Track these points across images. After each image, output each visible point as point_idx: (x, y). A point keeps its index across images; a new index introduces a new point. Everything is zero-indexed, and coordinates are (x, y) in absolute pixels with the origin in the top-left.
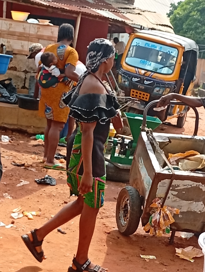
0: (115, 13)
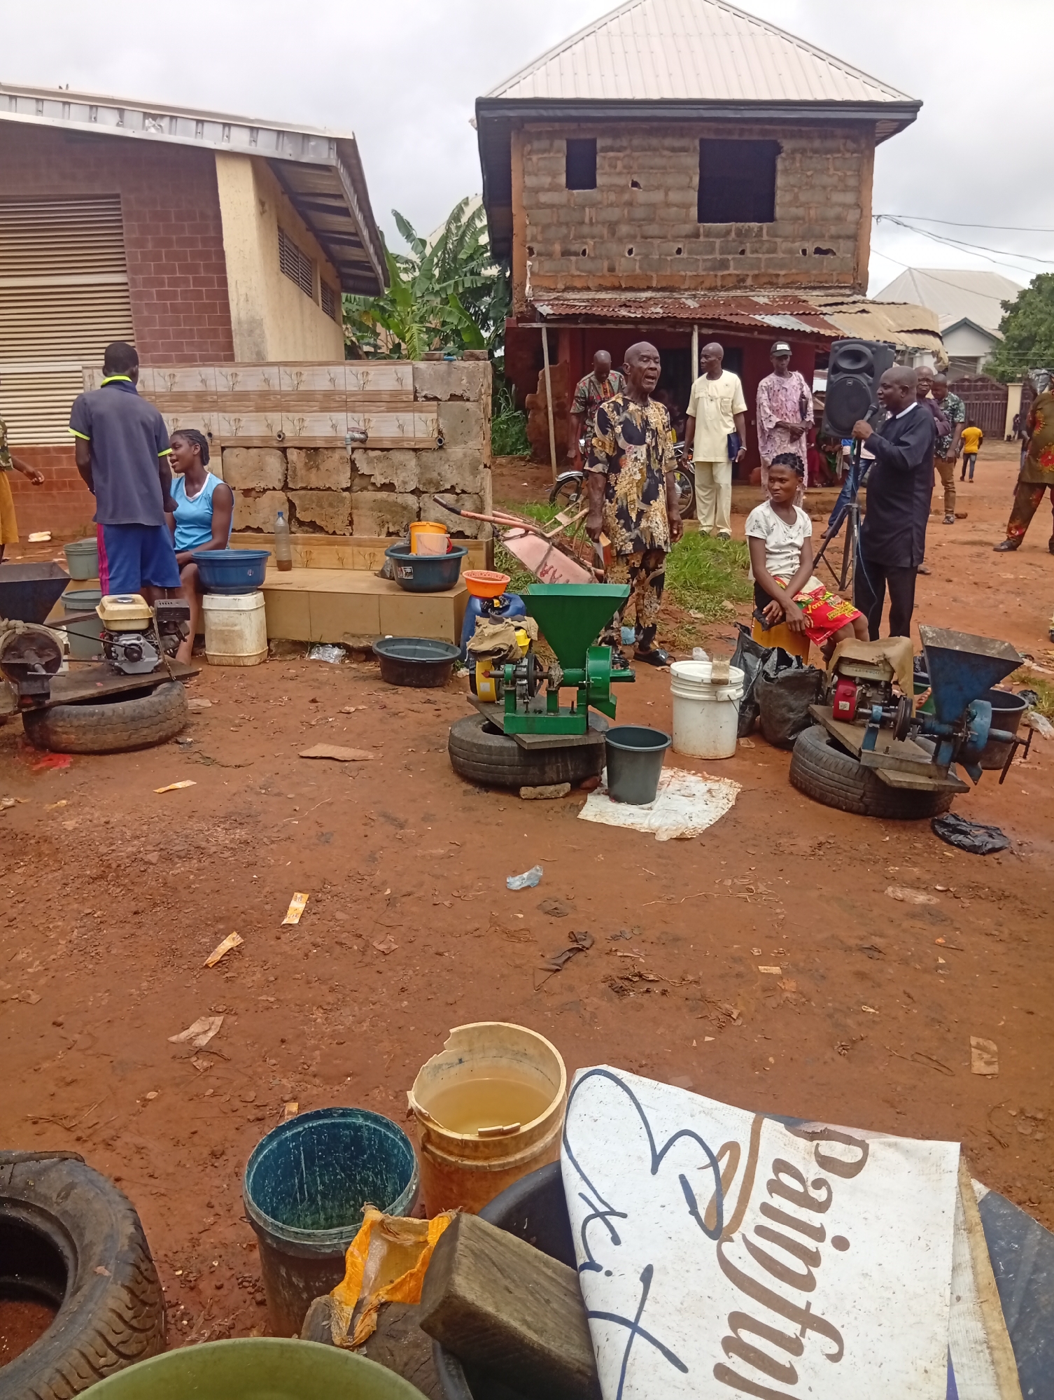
0: (803, 317)
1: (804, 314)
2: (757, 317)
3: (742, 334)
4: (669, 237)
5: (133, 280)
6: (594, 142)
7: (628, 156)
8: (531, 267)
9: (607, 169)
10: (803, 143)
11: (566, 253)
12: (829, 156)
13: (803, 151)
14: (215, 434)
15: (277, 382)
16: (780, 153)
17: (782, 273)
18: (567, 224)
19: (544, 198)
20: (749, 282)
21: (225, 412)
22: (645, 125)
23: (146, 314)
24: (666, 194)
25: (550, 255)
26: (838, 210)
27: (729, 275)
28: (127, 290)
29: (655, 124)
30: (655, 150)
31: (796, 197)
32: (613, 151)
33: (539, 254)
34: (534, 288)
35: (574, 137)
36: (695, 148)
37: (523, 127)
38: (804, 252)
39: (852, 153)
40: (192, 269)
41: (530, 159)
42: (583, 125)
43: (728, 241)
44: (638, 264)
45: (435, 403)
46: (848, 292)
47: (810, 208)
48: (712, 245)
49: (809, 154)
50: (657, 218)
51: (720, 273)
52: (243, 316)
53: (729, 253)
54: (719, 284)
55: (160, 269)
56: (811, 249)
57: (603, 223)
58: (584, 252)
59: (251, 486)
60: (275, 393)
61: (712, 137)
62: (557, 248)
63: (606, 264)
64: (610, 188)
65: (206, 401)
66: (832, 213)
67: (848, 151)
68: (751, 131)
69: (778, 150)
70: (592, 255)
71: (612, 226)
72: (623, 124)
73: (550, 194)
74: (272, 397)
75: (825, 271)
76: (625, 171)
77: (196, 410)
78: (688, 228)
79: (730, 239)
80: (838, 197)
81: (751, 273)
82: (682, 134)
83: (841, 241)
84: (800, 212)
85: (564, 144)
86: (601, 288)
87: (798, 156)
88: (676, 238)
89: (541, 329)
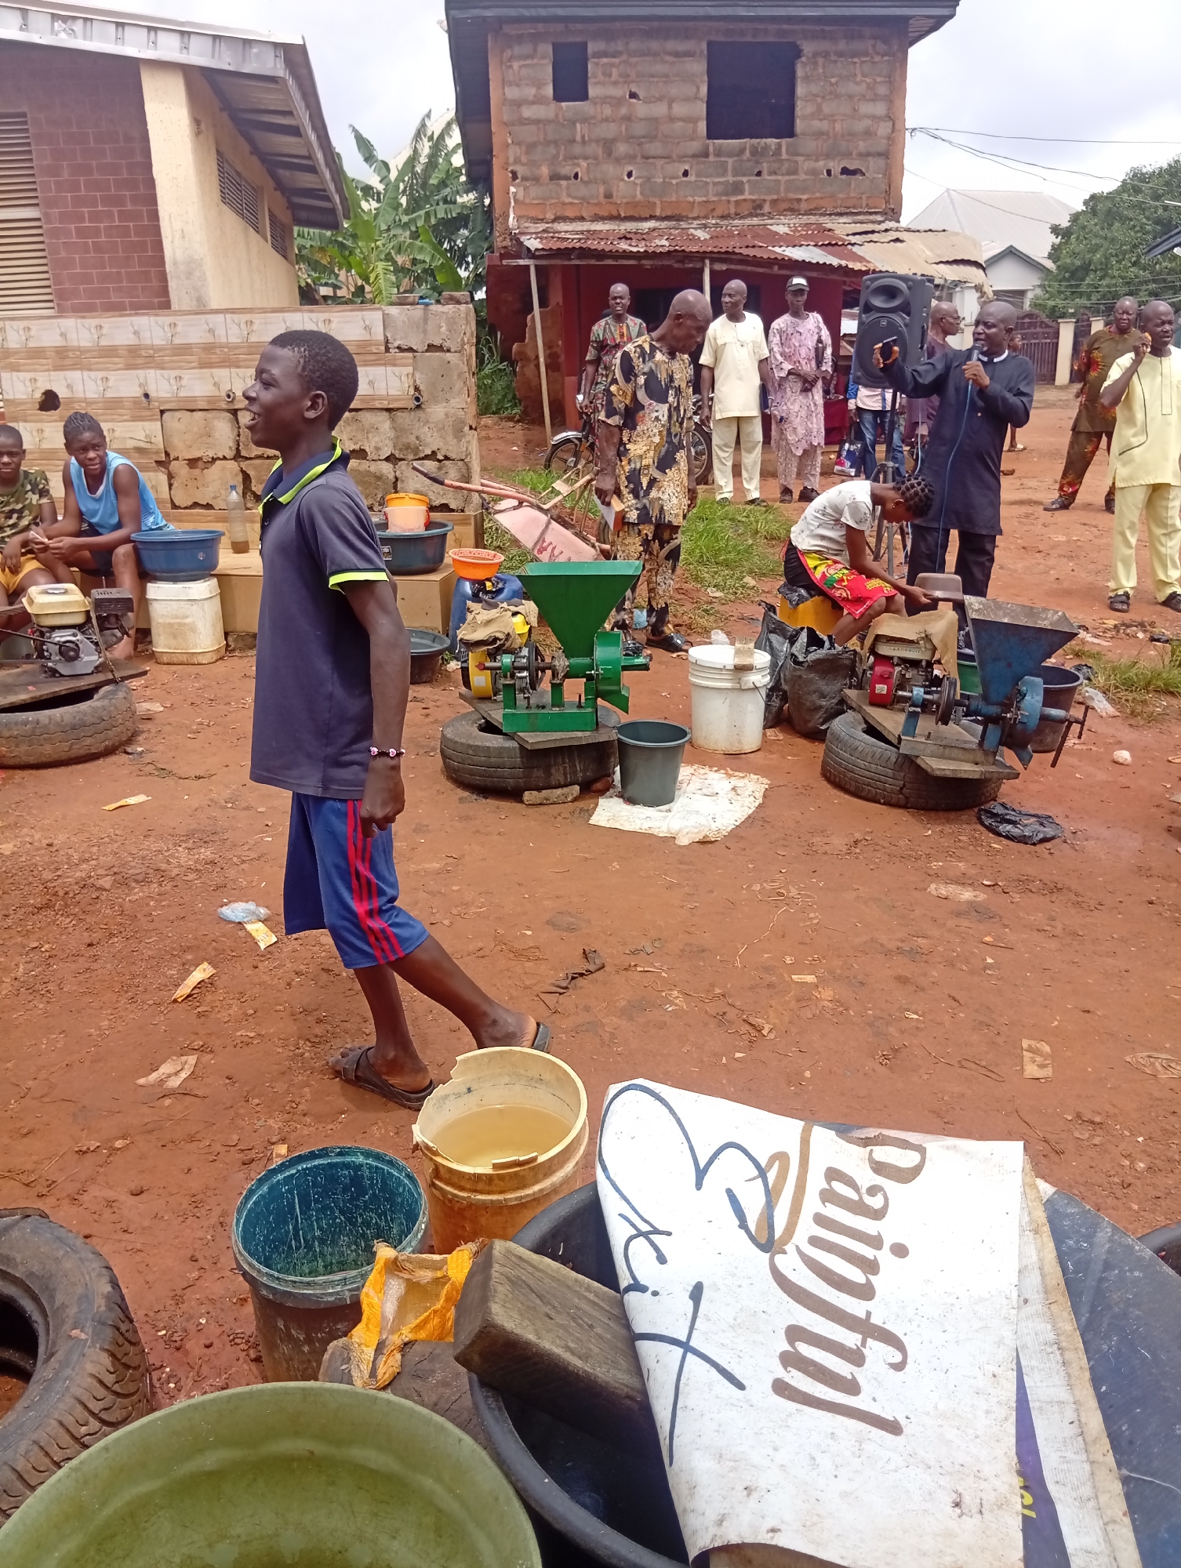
0: (830, 247)
1: (830, 244)
2: (777, 249)
3: (761, 270)
4: (674, 157)
5: (46, 214)
6: (584, 45)
7: (624, 61)
8: (515, 194)
9: (601, 77)
10: (826, 45)
11: (555, 177)
12: (856, 60)
13: (826, 55)
14: (152, 394)
15: (223, 332)
16: (800, 57)
17: (805, 197)
18: (555, 142)
19: (527, 112)
20: (767, 208)
21: (163, 369)
22: (644, 26)
23: (63, 254)
24: (670, 107)
25: (536, 179)
26: (867, 122)
27: (745, 200)
28: (40, 227)
29: (655, 24)
30: (656, 54)
31: (819, 109)
32: (606, 56)
33: (525, 179)
34: (519, 218)
35: (562, 40)
36: (702, 52)
37: (501, 28)
38: (829, 172)
39: (883, 56)
40: (118, 201)
41: (511, 67)
42: (571, 26)
43: (742, 161)
44: (639, 189)
45: (410, 355)
46: (879, 218)
47: (834, 121)
48: (724, 165)
49: (833, 58)
50: (660, 135)
51: (733, 199)
52: (179, 256)
53: (744, 175)
54: (733, 211)
55: (79, 201)
56: (836, 168)
57: (597, 141)
58: (576, 176)
59: (197, 454)
60: (221, 346)
61: (722, 39)
62: (545, 171)
63: (602, 189)
64: (605, 100)
65: (140, 356)
66: (860, 126)
67: (878, 54)
68: (766, 31)
69: (798, 53)
70: (586, 179)
71: (608, 145)
72: (618, 25)
73: (535, 107)
74: (218, 351)
75: (852, 195)
76: (621, 80)
77: (129, 367)
78: (695, 146)
79: (745, 158)
80: (866, 108)
81: (768, 198)
82: (686, 35)
83: (870, 158)
84: (824, 125)
85: (550, 49)
86: (597, 218)
87: (821, 61)
88: (681, 158)
89: (527, 267)
